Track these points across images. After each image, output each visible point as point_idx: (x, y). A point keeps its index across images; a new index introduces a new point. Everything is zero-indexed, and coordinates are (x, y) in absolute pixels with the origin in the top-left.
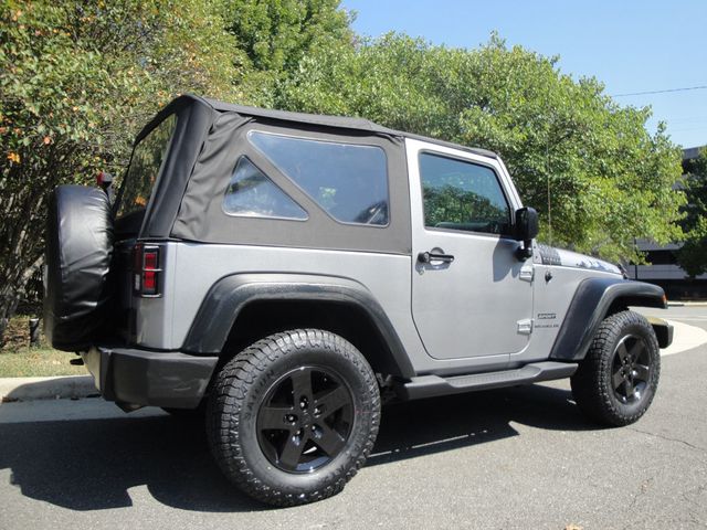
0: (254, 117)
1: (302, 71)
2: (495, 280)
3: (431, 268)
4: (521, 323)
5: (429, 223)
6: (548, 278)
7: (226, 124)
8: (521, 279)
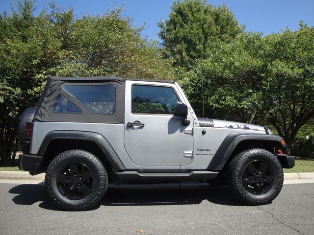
0: (66, 81)
2: (169, 134)
3: (134, 129)
4: (186, 152)
5: (134, 111)
6: (204, 133)
7: (55, 84)
8: (185, 133)
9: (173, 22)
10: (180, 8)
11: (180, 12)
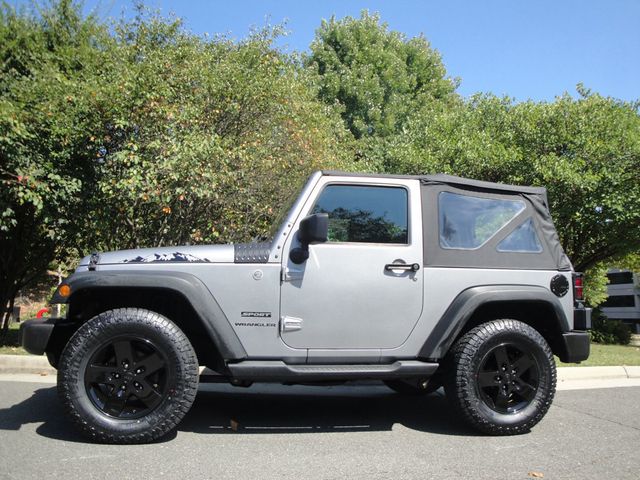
1: (406, 132)
9: (318, 60)
10: (333, 34)
11: (333, 42)
